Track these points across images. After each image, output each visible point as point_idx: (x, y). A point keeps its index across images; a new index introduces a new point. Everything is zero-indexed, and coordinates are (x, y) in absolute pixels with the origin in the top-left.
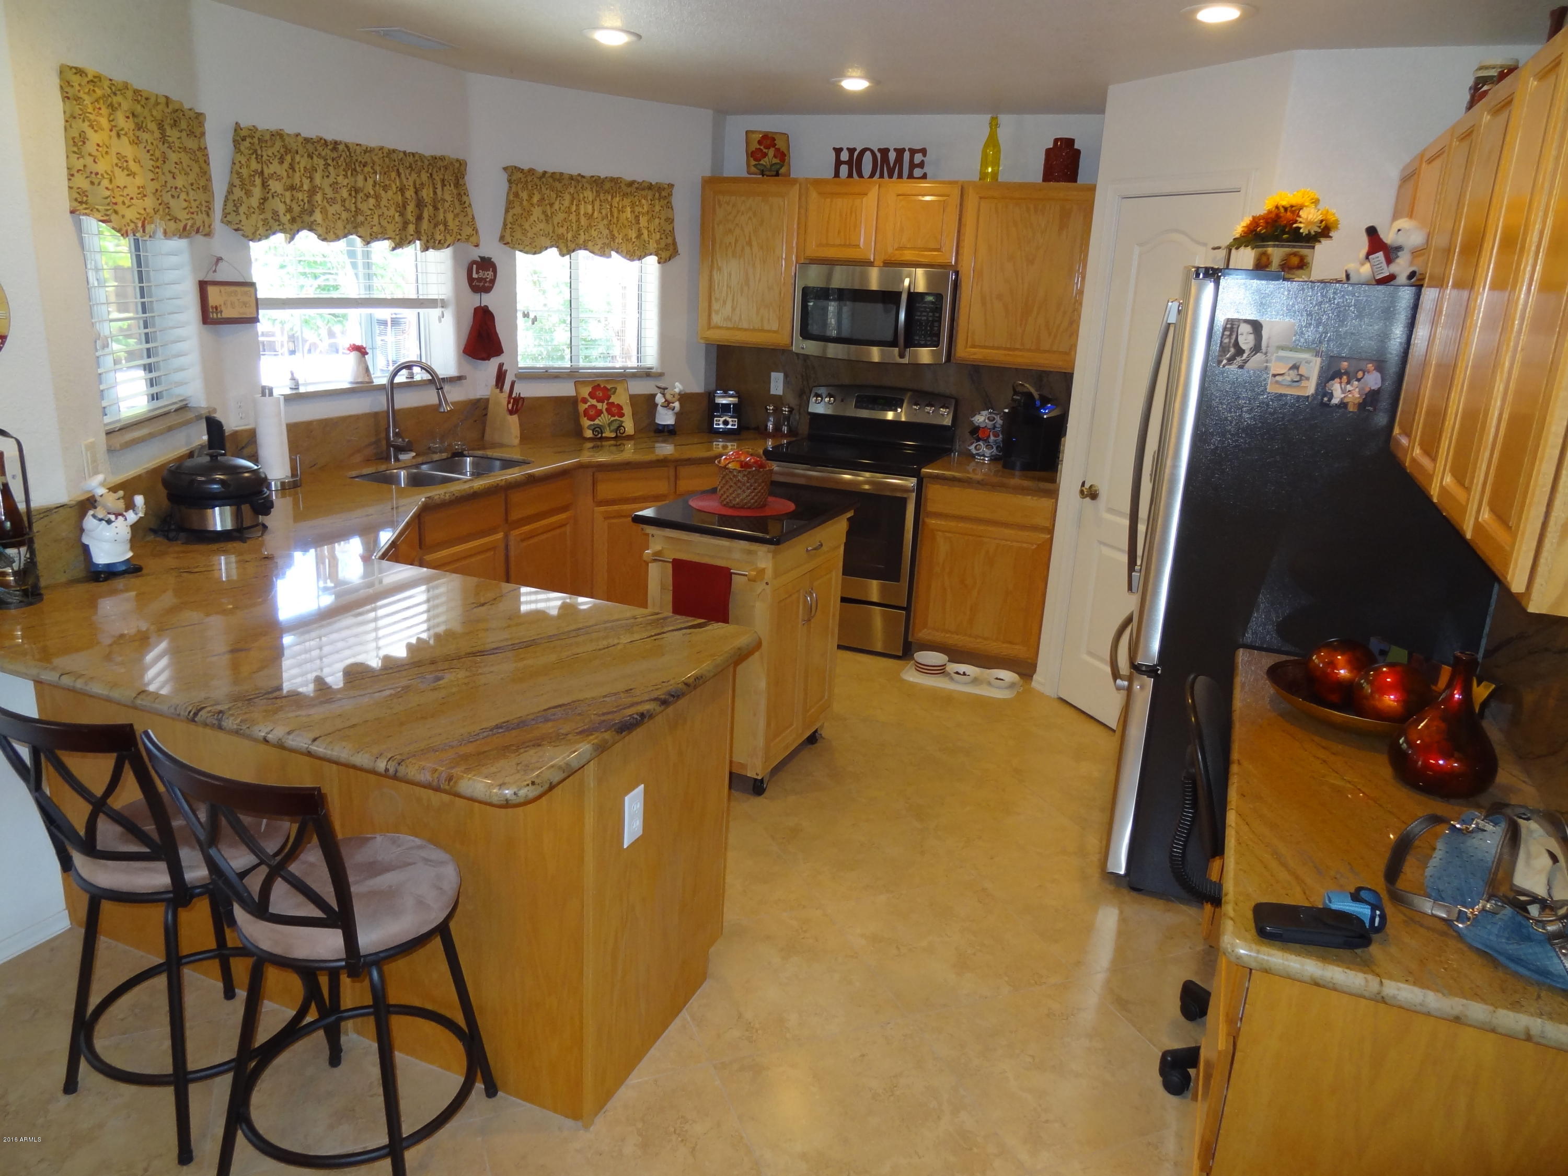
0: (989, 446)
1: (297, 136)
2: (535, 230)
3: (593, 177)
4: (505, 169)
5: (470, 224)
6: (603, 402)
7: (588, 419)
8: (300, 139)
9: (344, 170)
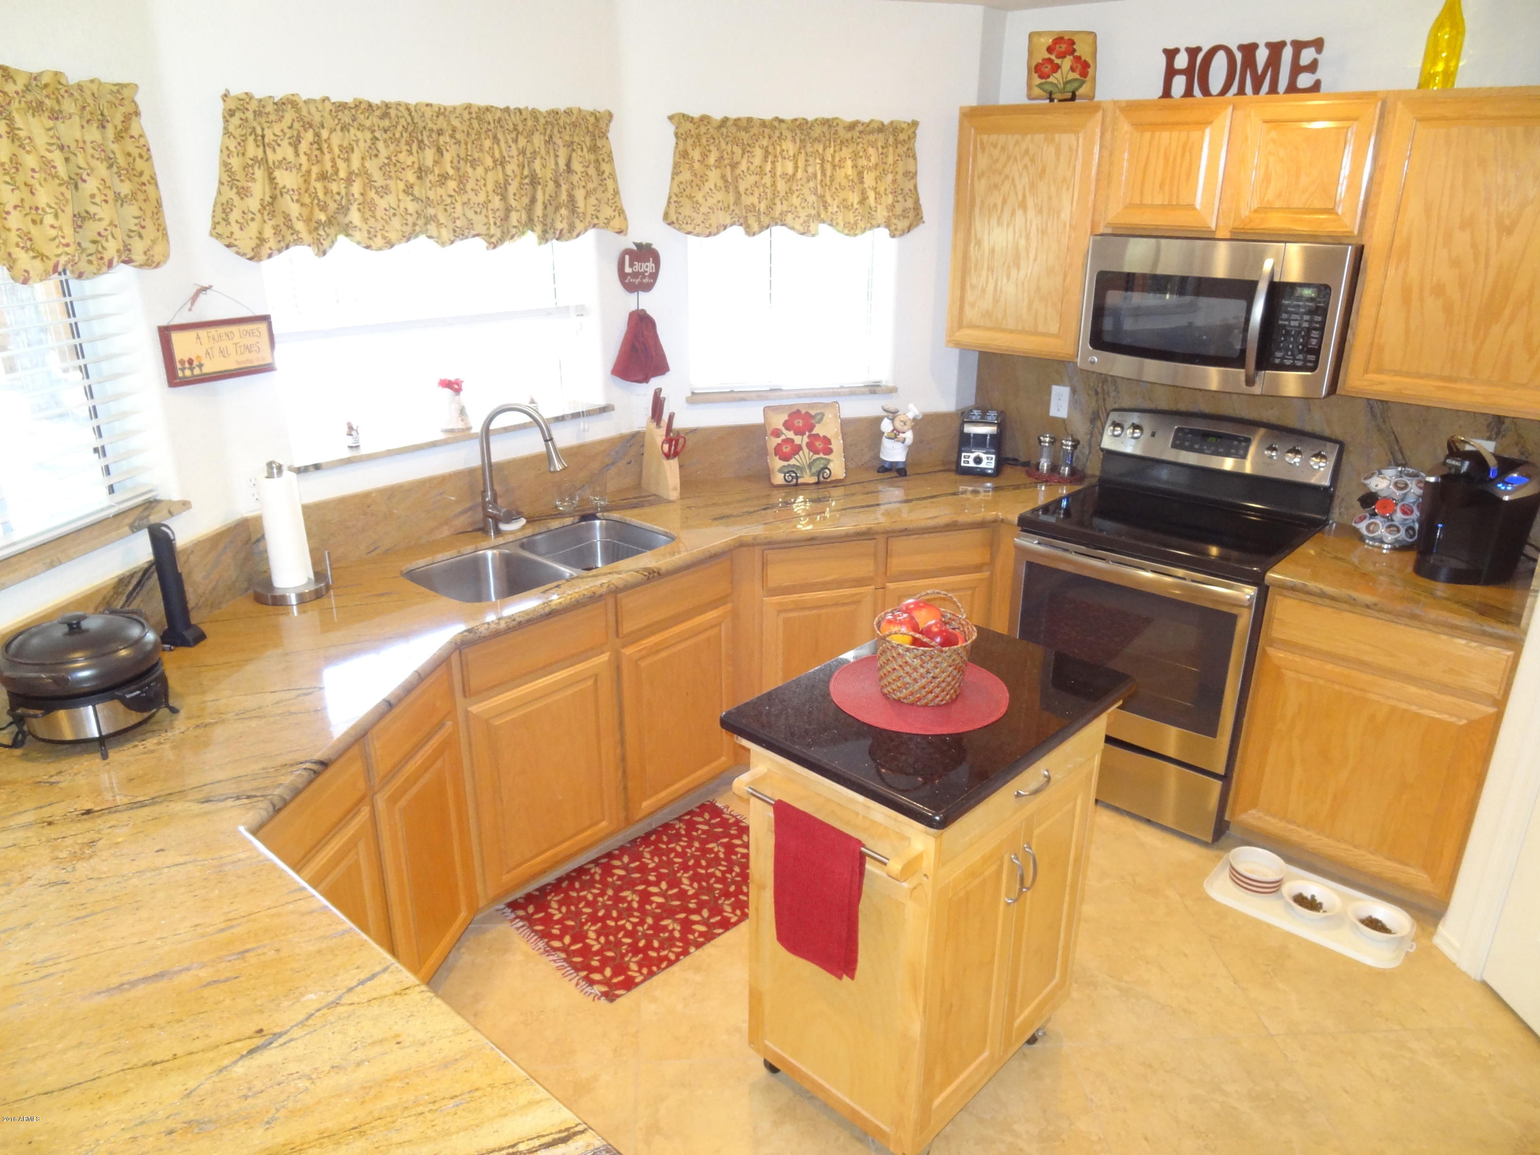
0: (1392, 527)
1: (324, 101)
2: (711, 201)
3: (796, 120)
4: (671, 118)
5: (611, 201)
6: (802, 434)
7: (780, 459)
8: (328, 106)
9: (407, 143)
